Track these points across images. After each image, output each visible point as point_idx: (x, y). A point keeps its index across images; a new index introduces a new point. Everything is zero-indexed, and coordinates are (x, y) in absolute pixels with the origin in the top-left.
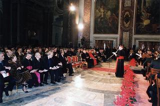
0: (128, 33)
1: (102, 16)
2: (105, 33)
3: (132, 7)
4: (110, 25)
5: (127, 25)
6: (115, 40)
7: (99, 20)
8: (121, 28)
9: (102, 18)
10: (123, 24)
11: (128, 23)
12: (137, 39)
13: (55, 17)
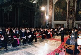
0: (72, 20)
1: (58, 12)
2: (60, 20)
3: (74, 6)
4: (62, 16)
5: (71, 16)
6: (65, 24)
7: (57, 14)
8: (68, 18)
9: (58, 13)
10: (69, 16)
11: (72, 15)
12: (77, 23)
13: (36, 13)
